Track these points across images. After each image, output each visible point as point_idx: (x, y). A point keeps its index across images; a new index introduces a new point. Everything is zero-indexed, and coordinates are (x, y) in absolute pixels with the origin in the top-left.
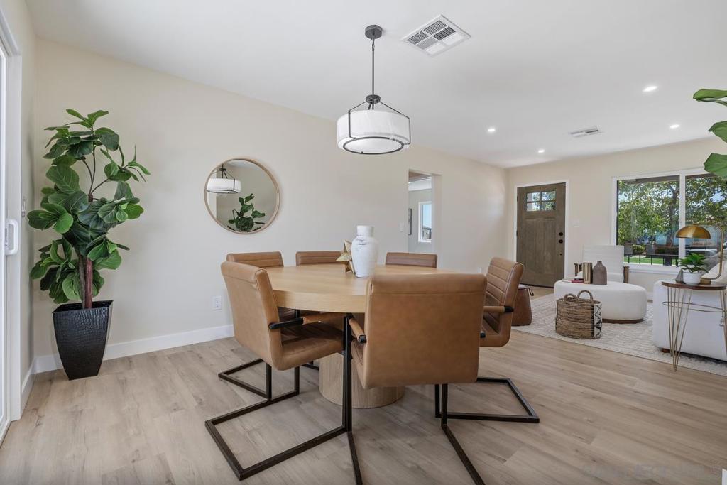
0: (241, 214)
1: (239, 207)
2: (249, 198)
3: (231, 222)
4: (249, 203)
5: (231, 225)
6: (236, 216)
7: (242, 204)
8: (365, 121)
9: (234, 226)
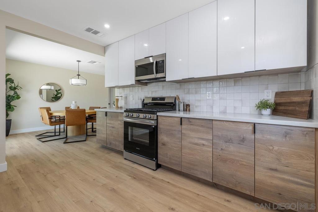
0: (56, 95)
1: (56, 93)
2: (59, 90)
3: (53, 98)
4: (59, 92)
5: (53, 99)
6: (55, 96)
7: (57, 92)
8: (74, 81)
9: (54, 99)
